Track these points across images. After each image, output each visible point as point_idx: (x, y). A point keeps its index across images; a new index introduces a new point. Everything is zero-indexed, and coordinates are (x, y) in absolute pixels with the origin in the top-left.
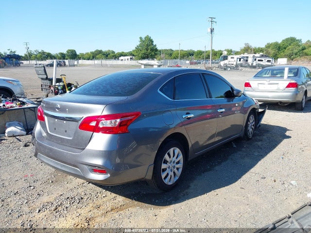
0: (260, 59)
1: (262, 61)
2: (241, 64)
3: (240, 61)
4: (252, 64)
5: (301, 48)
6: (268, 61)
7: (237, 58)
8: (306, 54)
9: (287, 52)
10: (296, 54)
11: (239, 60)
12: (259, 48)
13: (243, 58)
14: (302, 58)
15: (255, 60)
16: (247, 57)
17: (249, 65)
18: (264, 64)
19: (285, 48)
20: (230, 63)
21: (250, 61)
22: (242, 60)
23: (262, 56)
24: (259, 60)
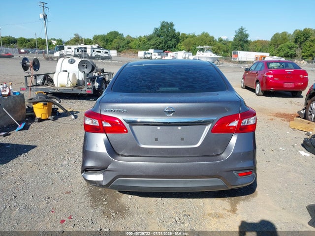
0: (98, 50)
1: (100, 52)
2: (80, 55)
3: (78, 51)
4: (91, 55)
5: (126, 42)
6: (106, 53)
7: (75, 49)
8: (131, 48)
9: (114, 45)
10: (123, 47)
11: (76, 50)
12: (88, 40)
13: (80, 48)
14: (129, 51)
15: (94, 51)
16: (86, 48)
17: (88, 55)
18: (102, 55)
19: (112, 41)
20: (68, 53)
21: (89, 52)
22: (80, 50)
23: (99, 47)
24: (97, 52)
